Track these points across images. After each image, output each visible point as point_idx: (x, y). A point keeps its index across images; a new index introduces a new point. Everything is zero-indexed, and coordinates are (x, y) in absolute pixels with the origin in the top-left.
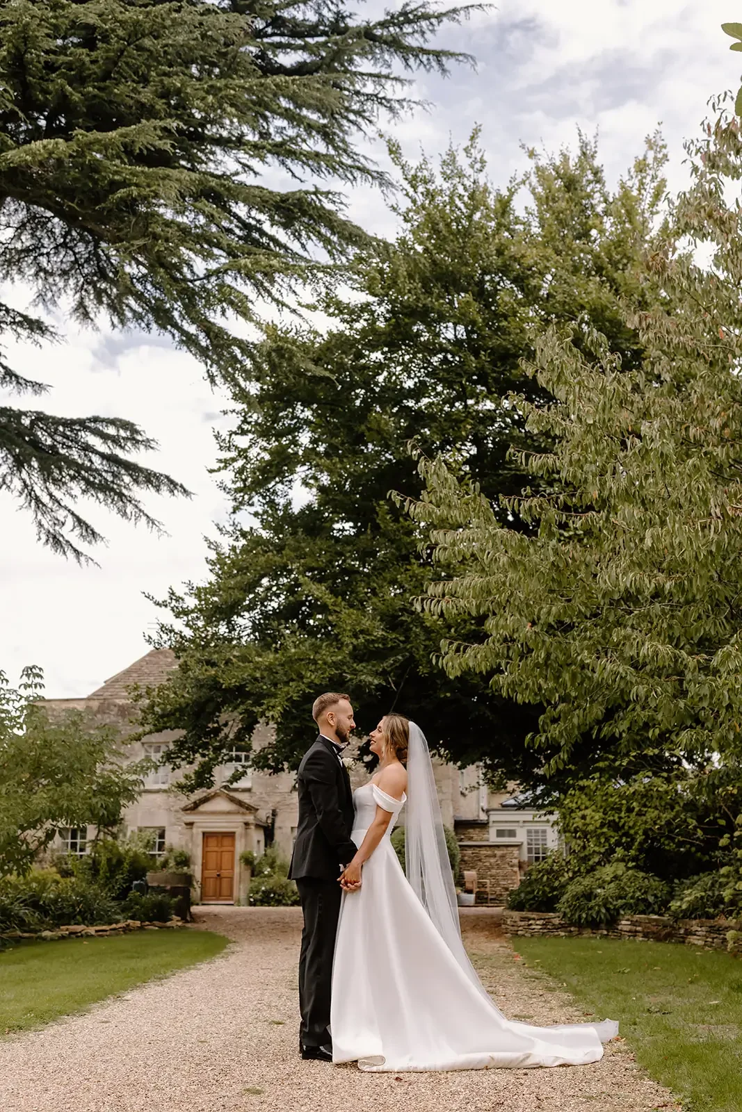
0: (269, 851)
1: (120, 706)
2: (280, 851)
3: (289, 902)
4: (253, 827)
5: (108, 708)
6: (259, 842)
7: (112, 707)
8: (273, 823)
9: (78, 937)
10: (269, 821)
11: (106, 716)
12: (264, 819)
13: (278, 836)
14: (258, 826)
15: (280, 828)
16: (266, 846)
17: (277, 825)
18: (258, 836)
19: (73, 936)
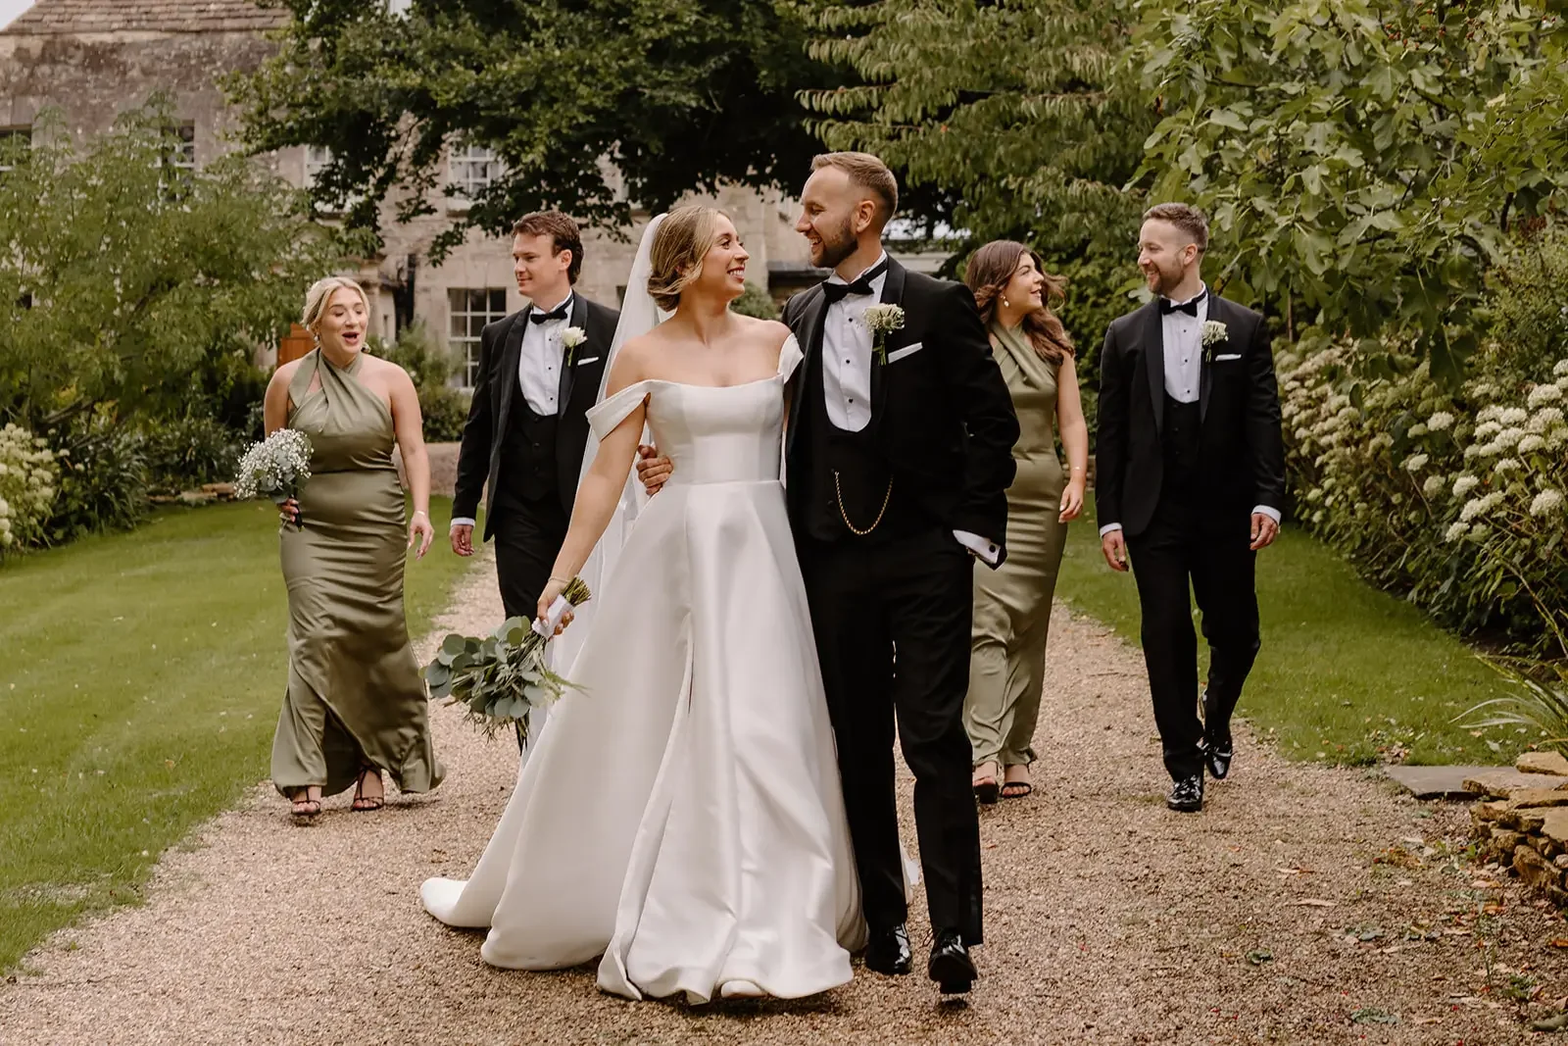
0: (407, 337)
1: (86, 47)
2: (429, 336)
3: (455, 434)
4: (376, 290)
5: (65, 51)
6: (386, 318)
7: (71, 50)
8: (411, 282)
9: (229, 501)
10: (404, 277)
11: (59, 68)
12: (393, 273)
13: (422, 306)
14: (385, 289)
15: (426, 290)
16: (398, 327)
17: (419, 283)
18: (387, 306)
19: (224, 499)
